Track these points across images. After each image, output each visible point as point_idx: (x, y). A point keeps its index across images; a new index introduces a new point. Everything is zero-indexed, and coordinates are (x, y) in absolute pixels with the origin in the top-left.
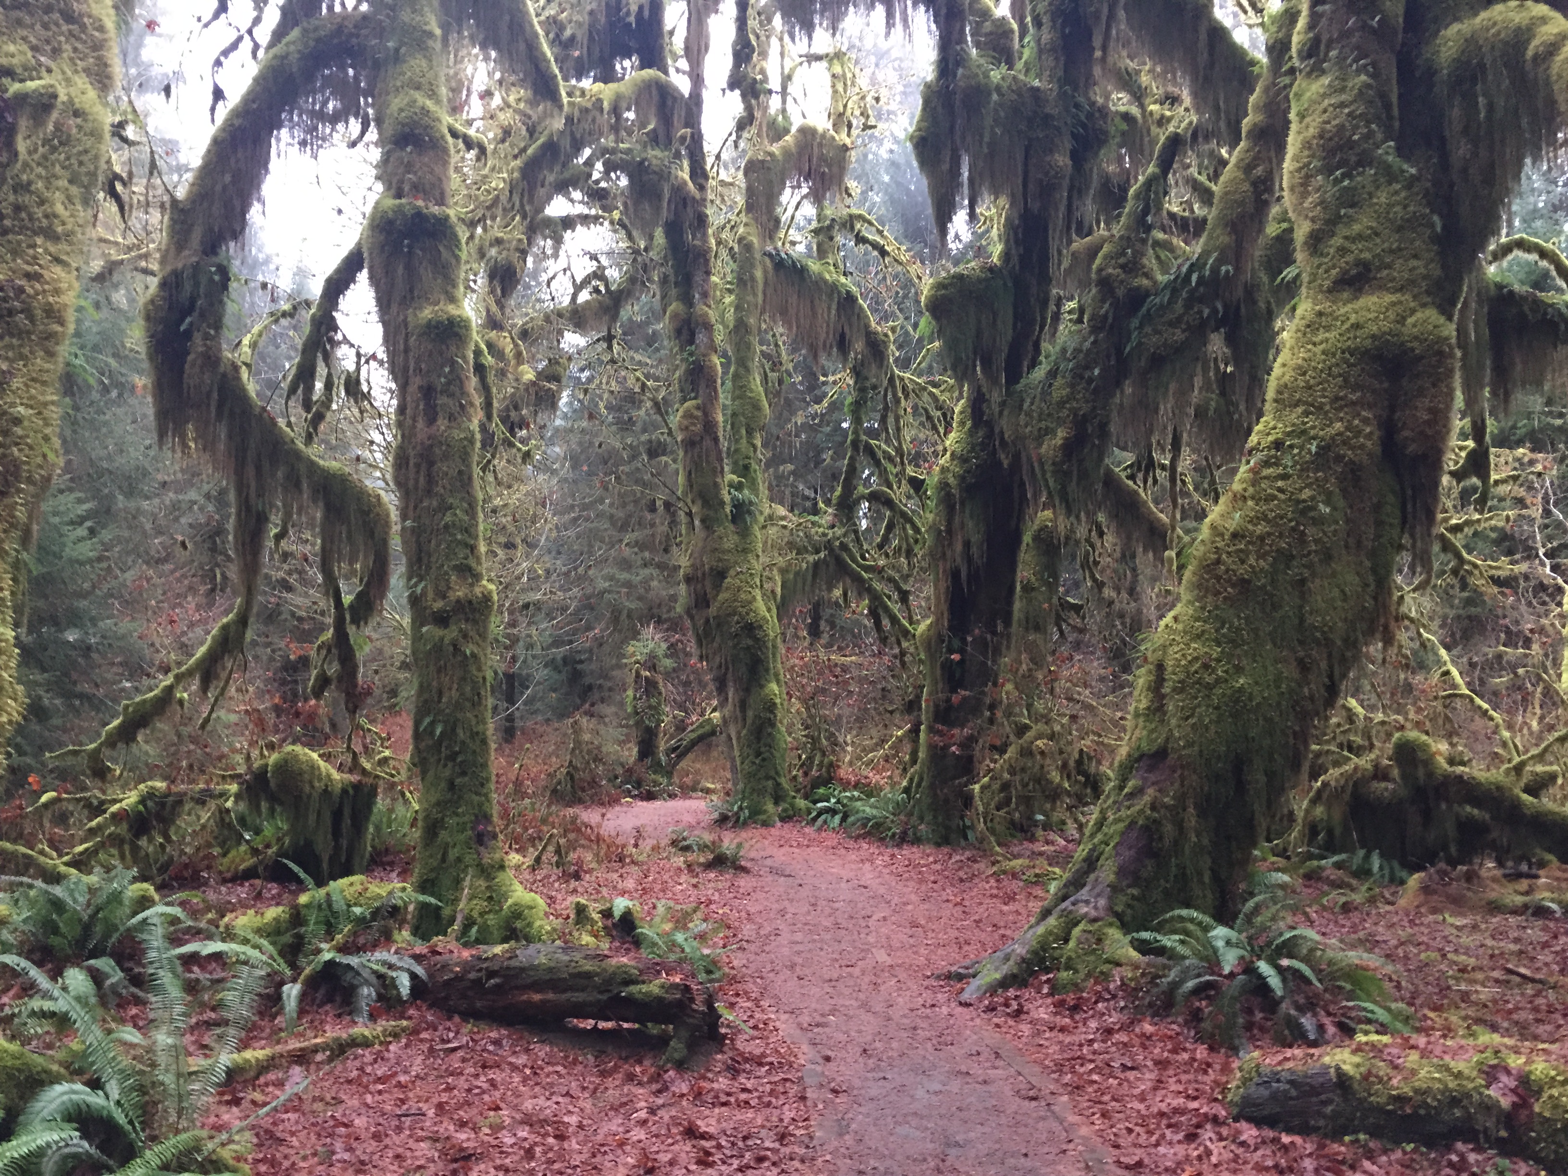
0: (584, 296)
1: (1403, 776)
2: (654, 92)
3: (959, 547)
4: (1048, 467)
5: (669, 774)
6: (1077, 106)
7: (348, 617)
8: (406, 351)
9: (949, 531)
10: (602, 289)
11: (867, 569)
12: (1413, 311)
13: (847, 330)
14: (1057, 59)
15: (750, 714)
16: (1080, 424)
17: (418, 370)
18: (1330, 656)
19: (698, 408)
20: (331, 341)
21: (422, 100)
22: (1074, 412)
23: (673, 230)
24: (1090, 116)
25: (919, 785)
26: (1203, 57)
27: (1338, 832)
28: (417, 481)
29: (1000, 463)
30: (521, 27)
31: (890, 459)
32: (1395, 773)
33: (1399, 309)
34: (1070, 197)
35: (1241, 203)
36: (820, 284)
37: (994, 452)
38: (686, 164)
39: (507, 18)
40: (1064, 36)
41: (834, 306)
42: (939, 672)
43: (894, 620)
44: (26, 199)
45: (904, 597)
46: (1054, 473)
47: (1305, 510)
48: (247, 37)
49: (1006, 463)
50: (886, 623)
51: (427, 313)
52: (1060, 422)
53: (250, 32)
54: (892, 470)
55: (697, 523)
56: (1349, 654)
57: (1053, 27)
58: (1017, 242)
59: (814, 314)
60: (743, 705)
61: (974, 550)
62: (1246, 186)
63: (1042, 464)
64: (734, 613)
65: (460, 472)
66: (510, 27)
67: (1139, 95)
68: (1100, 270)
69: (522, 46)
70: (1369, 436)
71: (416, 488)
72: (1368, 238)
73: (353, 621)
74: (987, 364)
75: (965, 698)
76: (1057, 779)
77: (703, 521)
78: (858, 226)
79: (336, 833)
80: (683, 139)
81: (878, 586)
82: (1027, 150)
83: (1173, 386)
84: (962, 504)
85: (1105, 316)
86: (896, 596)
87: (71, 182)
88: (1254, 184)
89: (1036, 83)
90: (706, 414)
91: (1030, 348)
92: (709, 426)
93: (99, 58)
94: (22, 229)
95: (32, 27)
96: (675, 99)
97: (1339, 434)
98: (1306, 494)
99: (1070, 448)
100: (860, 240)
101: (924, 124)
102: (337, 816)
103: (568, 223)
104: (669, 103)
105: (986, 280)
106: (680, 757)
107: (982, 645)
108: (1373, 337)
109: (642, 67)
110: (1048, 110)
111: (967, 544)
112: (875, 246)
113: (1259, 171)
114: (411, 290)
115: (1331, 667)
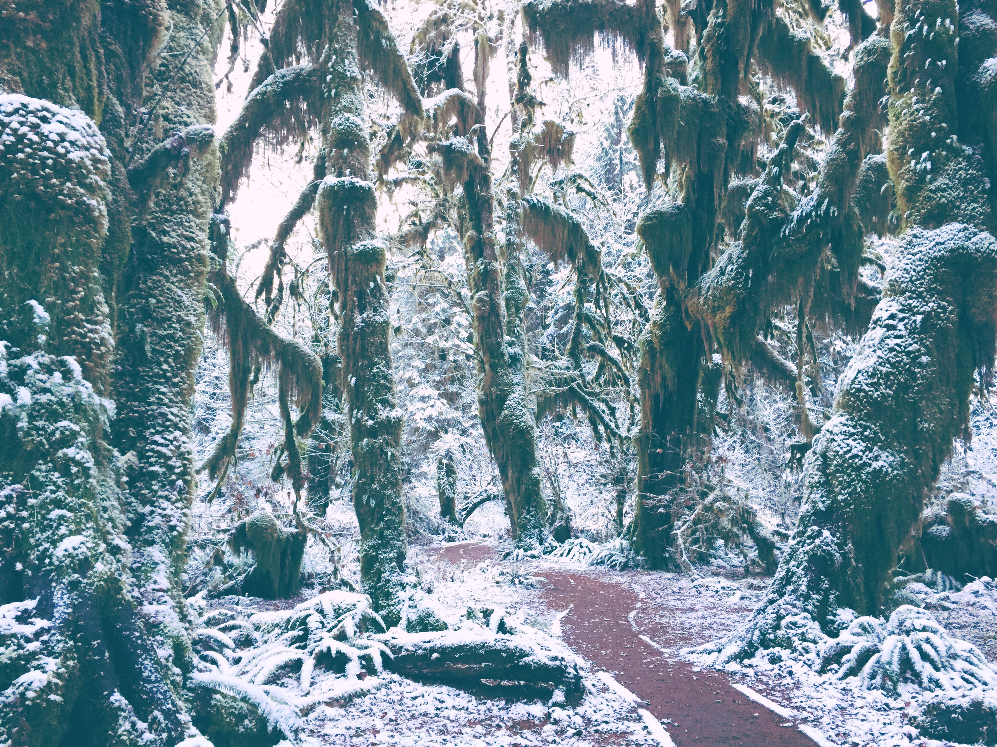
0: (406, 228)
1: (955, 521)
2: (457, 102)
3: (658, 380)
4: (720, 331)
5: (461, 525)
6: (730, 107)
7: (295, 432)
8: (347, 269)
9: (652, 370)
10: (417, 222)
11: (589, 394)
12: (975, 234)
13: (574, 245)
14: (716, 79)
15: (523, 487)
16: (741, 303)
17: (354, 282)
18: (933, 448)
19: (486, 295)
20: (282, 262)
21: (353, 118)
22: (737, 296)
23: (469, 187)
24: (737, 113)
25: (634, 531)
26: (804, 75)
27: (914, 558)
28: (354, 348)
29: (685, 328)
30: (400, 71)
31: (602, 325)
32: (950, 519)
33: (967, 233)
34: (726, 164)
35: (842, 166)
36: (558, 217)
37: (682, 321)
38: (476, 145)
39: (392, 66)
40: (720, 65)
41: (566, 232)
42: (647, 459)
43: (607, 426)
44: (182, 192)
45: (612, 411)
46: (724, 334)
47: (914, 357)
48: (225, 81)
49: (689, 327)
50: (601, 428)
51: (357, 246)
52: (728, 303)
53: (227, 76)
54: (604, 332)
55: (487, 367)
56: (945, 447)
57: (714, 59)
58: (693, 190)
59: (554, 236)
60: (518, 481)
61: (670, 383)
62: (843, 156)
63: (715, 329)
64: (512, 423)
65: (381, 343)
66: (394, 71)
67: (759, 98)
68: (751, 207)
69: (400, 84)
70: (951, 312)
71: (354, 352)
72: (944, 190)
73: (298, 434)
74: (676, 267)
75: (667, 476)
76: (729, 527)
77: (490, 366)
78: (579, 181)
79: (283, 565)
80: (475, 131)
81: (596, 404)
82: (700, 134)
83: (801, 280)
84: (661, 353)
85: (756, 237)
86: (607, 412)
87: (204, 182)
88: (848, 154)
89: (704, 95)
90: (491, 299)
91: (703, 256)
92: (494, 307)
93: (210, 108)
94: (182, 211)
95: (175, 91)
96: (469, 107)
97: (933, 310)
98: (915, 347)
99: (734, 319)
100: (580, 189)
101: (637, 122)
102: (284, 555)
103: (397, 183)
104: (466, 109)
105: (676, 214)
106: (468, 514)
107: (677, 442)
108: (952, 251)
109: (448, 88)
110: (712, 110)
111: (664, 378)
112: (589, 194)
113: (852, 146)
114: (349, 234)
115: (934, 455)
